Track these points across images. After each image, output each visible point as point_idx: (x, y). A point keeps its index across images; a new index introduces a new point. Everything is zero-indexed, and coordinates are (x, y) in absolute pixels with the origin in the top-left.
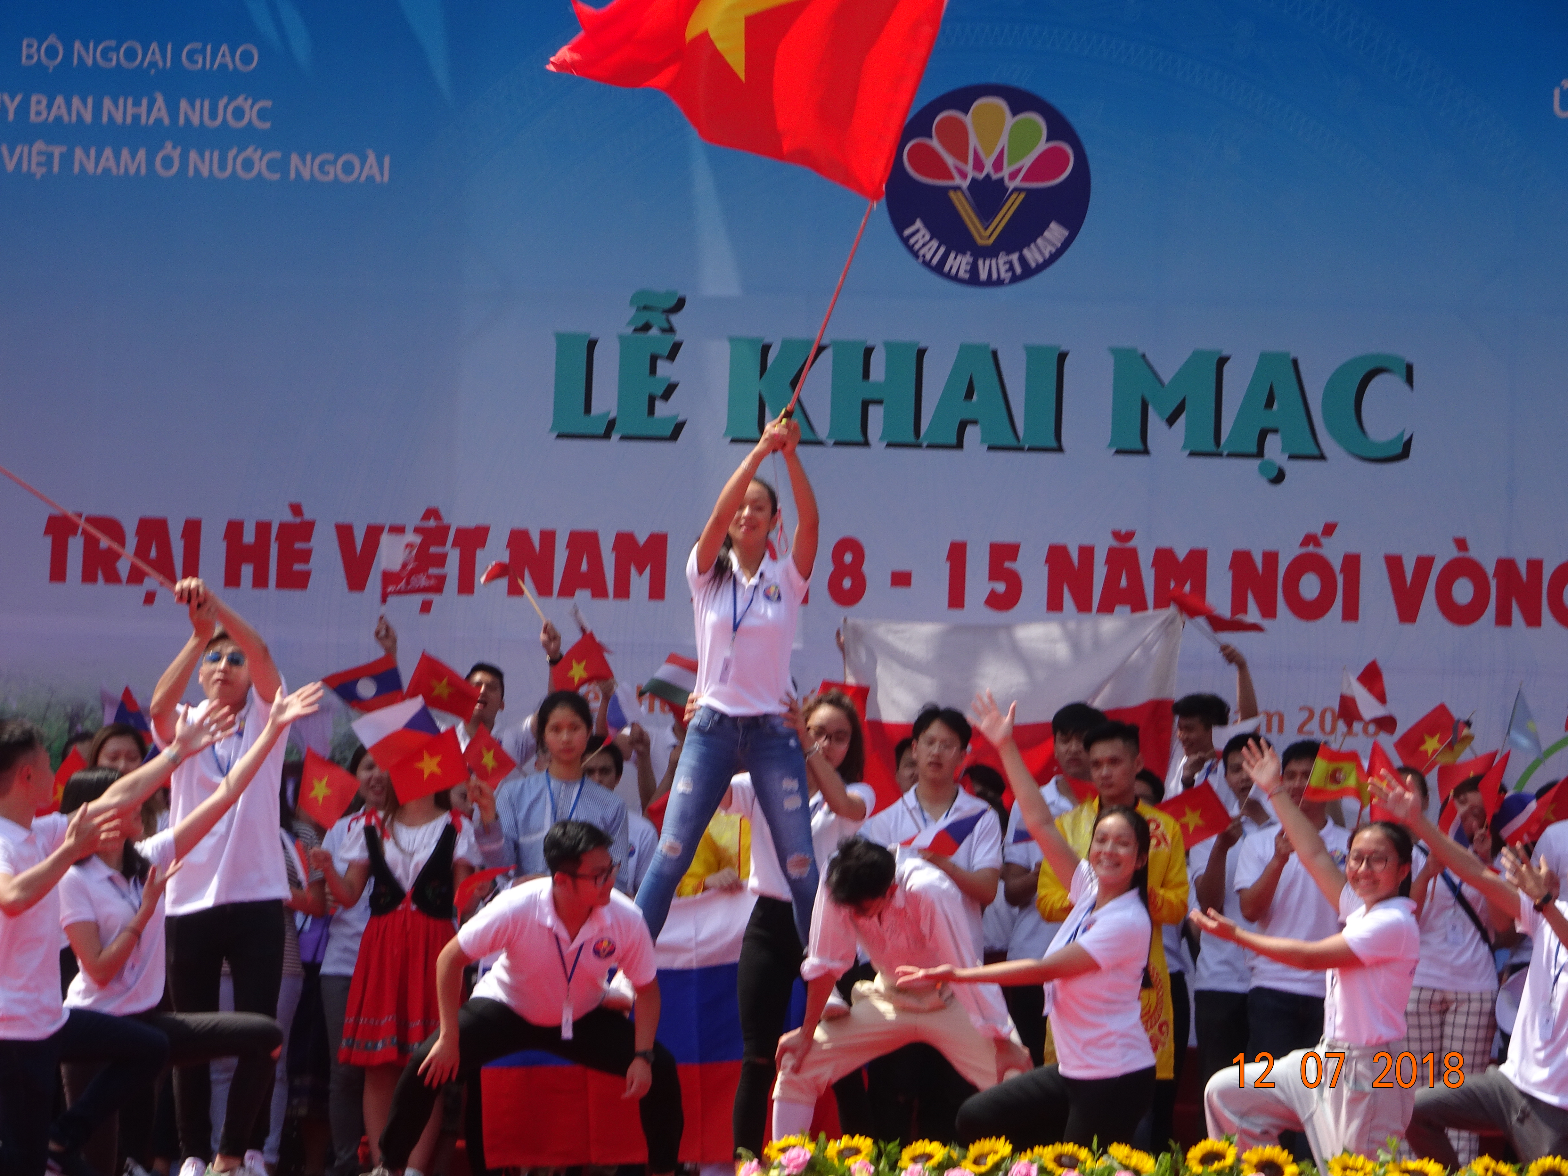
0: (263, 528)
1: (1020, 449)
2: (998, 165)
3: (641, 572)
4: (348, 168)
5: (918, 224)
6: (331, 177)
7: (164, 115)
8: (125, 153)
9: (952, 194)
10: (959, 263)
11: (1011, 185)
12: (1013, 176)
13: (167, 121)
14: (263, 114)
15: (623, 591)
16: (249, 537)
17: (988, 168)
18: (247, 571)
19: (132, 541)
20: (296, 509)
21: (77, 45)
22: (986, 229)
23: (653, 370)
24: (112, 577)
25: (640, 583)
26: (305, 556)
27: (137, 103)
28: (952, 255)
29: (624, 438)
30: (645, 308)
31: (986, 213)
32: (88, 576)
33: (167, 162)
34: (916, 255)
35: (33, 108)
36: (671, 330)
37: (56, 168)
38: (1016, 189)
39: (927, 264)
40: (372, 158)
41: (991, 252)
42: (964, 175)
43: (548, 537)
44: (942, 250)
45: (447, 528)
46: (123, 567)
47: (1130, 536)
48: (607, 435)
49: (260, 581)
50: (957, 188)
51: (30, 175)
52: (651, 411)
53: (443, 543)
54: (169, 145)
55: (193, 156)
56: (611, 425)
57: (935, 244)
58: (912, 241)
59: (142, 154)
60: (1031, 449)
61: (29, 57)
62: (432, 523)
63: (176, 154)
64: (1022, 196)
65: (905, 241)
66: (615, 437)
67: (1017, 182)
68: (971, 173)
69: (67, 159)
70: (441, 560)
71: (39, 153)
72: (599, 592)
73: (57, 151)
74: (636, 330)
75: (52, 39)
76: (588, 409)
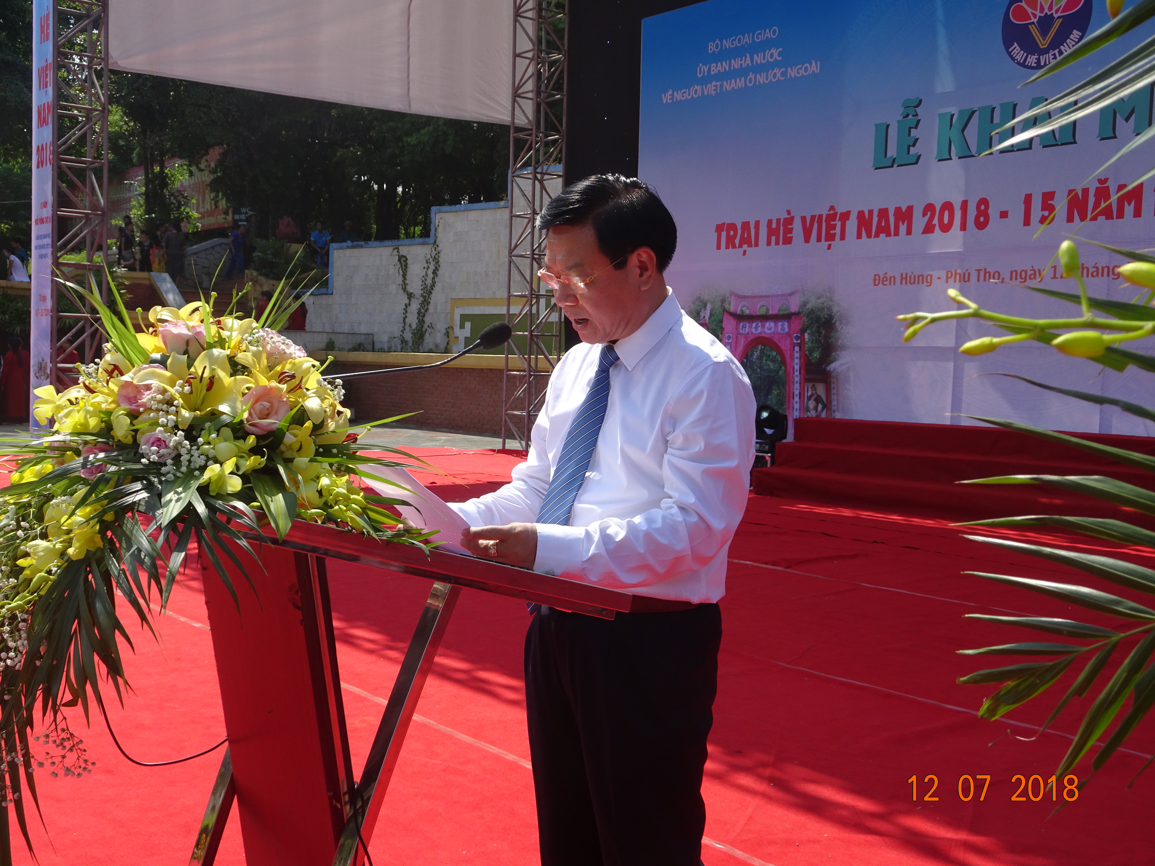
0: (778, 220)
1: (1057, 145)
2: (1050, 8)
3: (903, 224)
4: (806, 70)
5: (1016, 44)
6: (800, 75)
7: (749, 62)
8: (738, 80)
9: (1030, 26)
10: (1032, 60)
11: (1056, 16)
12: (1057, 11)
13: (750, 65)
14: (780, 54)
15: (896, 234)
16: (774, 226)
17: (1046, 10)
18: (773, 238)
19: (739, 231)
20: (789, 212)
21: (724, 41)
22: (1044, 40)
23: (909, 135)
24: (734, 247)
25: (903, 228)
26: (791, 231)
27: (741, 60)
28: (1030, 56)
29: (899, 166)
30: (907, 107)
31: (1044, 33)
32: (727, 247)
33: (750, 82)
34: (1013, 59)
35: (712, 69)
36: (917, 115)
37: (718, 91)
38: (1059, 17)
39: (1018, 63)
40: (814, 64)
41: (1046, 51)
42: (1035, 16)
43: (871, 212)
44: (1025, 54)
45: (837, 213)
46: (737, 241)
47: (1106, 180)
48: (892, 166)
49: (777, 243)
50: (1033, 23)
51: (711, 95)
52: (908, 153)
53: (835, 221)
54: (751, 73)
55: (758, 76)
56: (894, 160)
57: (1022, 52)
58: (1012, 54)
59: (743, 79)
60: (1062, 144)
61: (711, 49)
62: (832, 212)
63: (753, 77)
64: (1061, 19)
65: (1009, 54)
66: (895, 165)
67: (1059, 14)
68: (1039, 14)
69: (722, 86)
70: (834, 227)
71: (714, 86)
72: (888, 235)
73: (719, 83)
74: (904, 117)
75: (718, 41)
76: (886, 156)
